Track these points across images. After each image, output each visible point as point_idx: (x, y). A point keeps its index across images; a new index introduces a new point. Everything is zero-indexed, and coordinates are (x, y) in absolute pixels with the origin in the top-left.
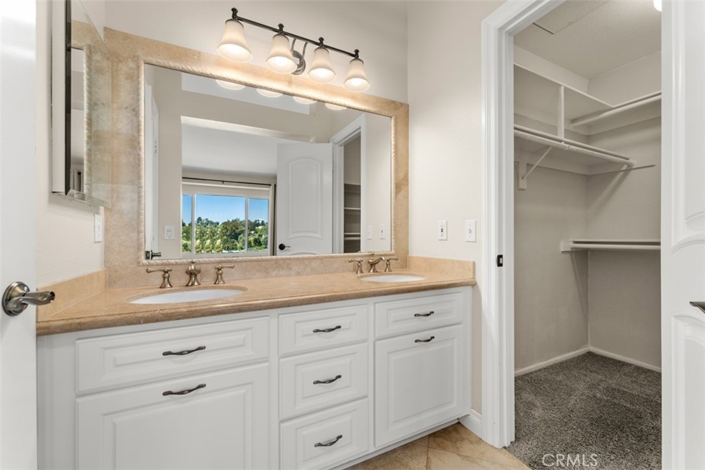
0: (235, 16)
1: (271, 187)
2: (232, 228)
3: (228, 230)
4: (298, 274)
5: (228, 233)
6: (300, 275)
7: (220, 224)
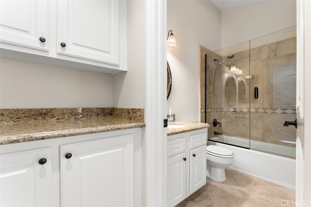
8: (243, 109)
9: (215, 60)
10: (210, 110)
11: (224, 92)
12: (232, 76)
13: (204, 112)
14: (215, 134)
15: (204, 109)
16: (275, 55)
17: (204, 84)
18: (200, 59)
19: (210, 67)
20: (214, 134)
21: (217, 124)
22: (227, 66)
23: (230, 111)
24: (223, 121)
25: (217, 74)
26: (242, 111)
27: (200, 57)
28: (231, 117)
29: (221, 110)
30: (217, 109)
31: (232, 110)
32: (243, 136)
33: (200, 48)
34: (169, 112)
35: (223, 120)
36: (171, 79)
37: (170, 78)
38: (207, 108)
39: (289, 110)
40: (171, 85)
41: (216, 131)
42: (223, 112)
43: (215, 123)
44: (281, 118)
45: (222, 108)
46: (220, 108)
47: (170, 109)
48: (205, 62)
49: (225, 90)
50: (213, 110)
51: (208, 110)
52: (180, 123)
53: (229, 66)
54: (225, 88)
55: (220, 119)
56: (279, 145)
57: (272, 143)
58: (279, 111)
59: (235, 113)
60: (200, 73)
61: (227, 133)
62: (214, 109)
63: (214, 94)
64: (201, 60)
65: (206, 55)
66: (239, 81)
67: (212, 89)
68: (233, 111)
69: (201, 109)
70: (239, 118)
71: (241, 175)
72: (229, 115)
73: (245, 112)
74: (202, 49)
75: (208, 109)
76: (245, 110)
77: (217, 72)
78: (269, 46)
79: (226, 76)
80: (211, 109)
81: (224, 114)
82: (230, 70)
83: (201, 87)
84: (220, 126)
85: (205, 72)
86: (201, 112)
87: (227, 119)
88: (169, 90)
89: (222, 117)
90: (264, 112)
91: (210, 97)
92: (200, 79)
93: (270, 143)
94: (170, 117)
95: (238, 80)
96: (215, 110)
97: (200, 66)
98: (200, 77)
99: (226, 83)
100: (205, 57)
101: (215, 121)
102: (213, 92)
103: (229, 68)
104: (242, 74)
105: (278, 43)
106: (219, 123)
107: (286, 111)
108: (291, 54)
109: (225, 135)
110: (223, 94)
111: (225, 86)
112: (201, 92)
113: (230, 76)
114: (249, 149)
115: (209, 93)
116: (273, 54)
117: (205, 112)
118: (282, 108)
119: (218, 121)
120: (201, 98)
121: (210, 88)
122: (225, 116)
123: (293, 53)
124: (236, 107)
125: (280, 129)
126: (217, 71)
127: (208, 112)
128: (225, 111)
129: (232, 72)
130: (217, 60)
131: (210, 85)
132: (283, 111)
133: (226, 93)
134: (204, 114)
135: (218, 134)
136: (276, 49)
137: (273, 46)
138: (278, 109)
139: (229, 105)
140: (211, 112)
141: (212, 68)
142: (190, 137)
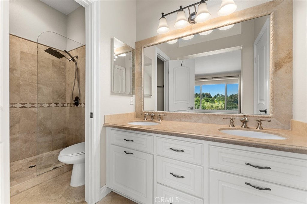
0: (163, 16)
1: (239, 77)
2: (235, 98)
3: (232, 99)
4: (195, 122)
5: (233, 100)
6: (196, 122)
7: (228, 96)
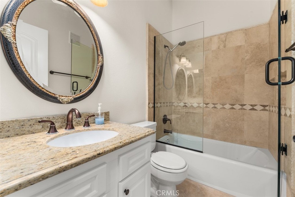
8: (194, 103)
9: (165, 46)
10: (160, 105)
11: (174, 84)
12: (182, 68)
13: (152, 108)
14: (165, 132)
15: (152, 103)
16: (225, 47)
17: (153, 72)
18: (148, 40)
19: (159, 54)
20: (163, 132)
21: (168, 121)
22: (177, 57)
23: (180, 106)
24: (173, 117)
25: (167, 63)
26: (192, 106)
27: (148, 38)
28: (181, 112)
29: (171, 104)
30: (167, 103)
31: (182, 104)
32: (193, 133)
33: (148, 26)
34: (98, 109)
35: (173, 115)
36: (103, 58)
37: (99, 55)
38: (155, 102)
39: (237, 105)
40: (102, 67)
41: (166, 129)
42: (173, 107)
43: (165, 120)
44: (229, 114)
45: (172, 102)
46: (170, 103)
47: (100, 104)
48: (154, 45)
49: (176, 82)
50: (162, 104)
51: (158, 105)
52: (111, 128)
53: (180, 57)
54: (176, 80)
55: (170, 115)
56: (228, 142)
57: (221, 141)
58: (228, 106)
59: (185, 107)
60: (147, 57)
61: (178, 130)
62: (164, 103)
63: (164, 86)
64: (149, 42)
65: (155, 37)
66: (188, 75)
67: (161, 80)
68: (184, 106)
69: (149, 104)
70: (189, 114)
71: (194, 185)
72: (179, 109)
73: (195, 107)
74: (151, 29)
75: (158, 103)
76: (195, 105)
77: (168, 61)
78: (219, 36)
79: (177, 67)
80: (160, 103)
81: (174, 109)
82: (180, 62)
83: (149, 76)
84: (171, 124)
85: (154, 58)
86: (149, 107)
87: (178, 114)
88: (98, 75)
89: (173, 112)
90: (213, 107)
91: (159, 90)
92: (147, 66)
93: (219, 140)
94: (100, 116)
95: (187, 73)
96: (166, 104)
97: (148, 49)
98: (147, 63)
99: (176, 75)
100: (153, 39)
101: (165, 117)
102: (163, 83)
103: (179, 59)
104: (191, 67)
105: (227, 34)
106: (169, 120)
107: (234, 107)
108: (239, 46)
109: (175, 132)
110: (174, 87)
111: (176, 78)
112: (149, 82)
113: (180, 69)
114: (202, 152)
115: (159, 84)
116: (223, 45)
117: (154, 107)
118: (230, 103)
119: (168, 117)
120: (149, 90)
121: (160, 79)
122: (175, 110)
123: (241, 46)
124: (186, 101)
125: (228, 125)
126: (167, 59)
127: (158, 107)
128: (176, 105)
129: (182, 64)
130: (168, 47)
131: (159, 74)
132: (231, 107)
133: (176, 85)
134: (153, 109)
135: (169, 132)
136: (225, 40)
137: (223, 36)
138: (226, 104)
139: (179, 99)
140: (161, 106)
141: (162, 55)
142: (119, 159)
